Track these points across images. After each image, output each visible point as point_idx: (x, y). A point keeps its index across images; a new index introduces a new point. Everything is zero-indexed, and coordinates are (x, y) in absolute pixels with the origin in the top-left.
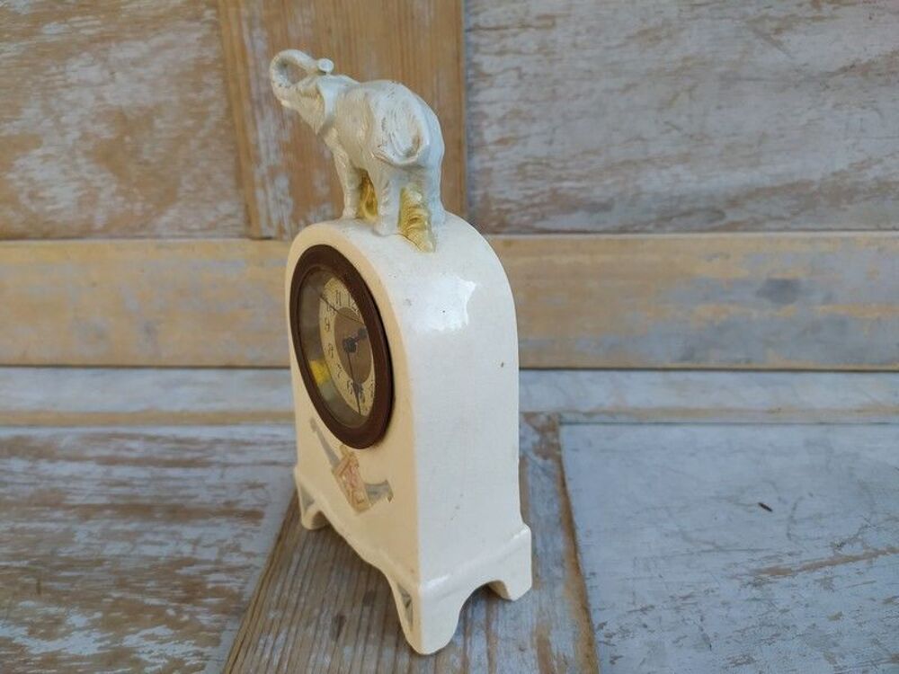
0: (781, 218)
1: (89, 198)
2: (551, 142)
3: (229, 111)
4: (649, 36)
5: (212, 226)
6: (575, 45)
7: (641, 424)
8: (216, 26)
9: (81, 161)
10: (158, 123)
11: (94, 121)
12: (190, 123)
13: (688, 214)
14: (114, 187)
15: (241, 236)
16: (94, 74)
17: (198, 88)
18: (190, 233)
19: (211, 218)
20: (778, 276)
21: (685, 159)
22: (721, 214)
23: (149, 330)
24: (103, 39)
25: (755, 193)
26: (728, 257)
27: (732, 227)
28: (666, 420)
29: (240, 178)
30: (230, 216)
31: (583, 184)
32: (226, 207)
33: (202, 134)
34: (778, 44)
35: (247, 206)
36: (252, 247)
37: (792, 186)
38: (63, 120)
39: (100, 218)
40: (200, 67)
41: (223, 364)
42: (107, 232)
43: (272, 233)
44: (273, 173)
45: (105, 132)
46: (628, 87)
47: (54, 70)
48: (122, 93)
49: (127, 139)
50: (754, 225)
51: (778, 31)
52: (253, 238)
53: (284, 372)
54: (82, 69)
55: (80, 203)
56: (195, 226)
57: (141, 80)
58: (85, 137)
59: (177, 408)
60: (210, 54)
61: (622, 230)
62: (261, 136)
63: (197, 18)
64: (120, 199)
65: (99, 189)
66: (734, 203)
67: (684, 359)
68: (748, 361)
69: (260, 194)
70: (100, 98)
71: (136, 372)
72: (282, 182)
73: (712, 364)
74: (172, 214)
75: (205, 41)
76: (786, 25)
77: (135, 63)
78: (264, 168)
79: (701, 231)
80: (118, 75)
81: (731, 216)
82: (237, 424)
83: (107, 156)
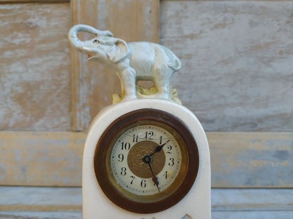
0: (278, 127)
1: (9, 115)
2: (191, 97)
3: (70, 84)
4: (225, 62)
5: (57, 127)
6: (199, 65)
7: (237, 211)
8: (69, 54)
9: (9, 100)
10: (42, 87)
11: (17, 86)
12: (54, 87)
13: (244, 125)
14: (20, 111)
15: (68, 130)
16: (20, 69)
17: (59, 75)
18: (47, 129)
19: (57, 123)
20: (280, 149)
21: (240, 104)
22: (256, 125)
23: (24, 170)
24: (26, 57)
25: (267, 117)
26: (260, 141)
27: (260, 130)
28: (247, 209)
29: (71, 108)
30: (65, 122)
31: (203, 113)
32: (63, 119)
33: (58, 91)
34: (270, 66)
35: (72, 118)
36: (72, 135)
37: (281, 115)
38: (5, 85)
39: (12, 123)
40: (61, 68)
41: (53, 185)
42: (13, 128)
43: (81, 129)
44: (84, 106)
45: (20, 90)
46: (218, 79)
47: (6, 67)
48: (30, 76)
49: (29, 93)
50: (268, 129)
51: (269, 61)
52: (73, 131)
53: (79, 189)
54: (16, 67)
55: (5, 117)
56: (50, 127)
57: (38, 72)
58: (12, 91)
59: (30, 203)
60: (65, 63)
61: (219, 130)
62: (81, 92)
63: (63, 51)
64: (21, 115)
65: (14, 111)
66: (260, 121)
67: (247, 184)
68: (272, 185)
69: (78, 114)
70: (21, 77)
71: (15, 188)
72: (87, 109)
73: (258, 186)
74: (41, 122)
75: (64, 59)
76: (272, 59)
77: (37, 66)
78: (81, 104)
79: (249, 131)
80: (30, 70)
81: (260, 126)
82: (56, 211)
83: (19, 99)
